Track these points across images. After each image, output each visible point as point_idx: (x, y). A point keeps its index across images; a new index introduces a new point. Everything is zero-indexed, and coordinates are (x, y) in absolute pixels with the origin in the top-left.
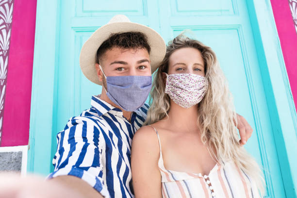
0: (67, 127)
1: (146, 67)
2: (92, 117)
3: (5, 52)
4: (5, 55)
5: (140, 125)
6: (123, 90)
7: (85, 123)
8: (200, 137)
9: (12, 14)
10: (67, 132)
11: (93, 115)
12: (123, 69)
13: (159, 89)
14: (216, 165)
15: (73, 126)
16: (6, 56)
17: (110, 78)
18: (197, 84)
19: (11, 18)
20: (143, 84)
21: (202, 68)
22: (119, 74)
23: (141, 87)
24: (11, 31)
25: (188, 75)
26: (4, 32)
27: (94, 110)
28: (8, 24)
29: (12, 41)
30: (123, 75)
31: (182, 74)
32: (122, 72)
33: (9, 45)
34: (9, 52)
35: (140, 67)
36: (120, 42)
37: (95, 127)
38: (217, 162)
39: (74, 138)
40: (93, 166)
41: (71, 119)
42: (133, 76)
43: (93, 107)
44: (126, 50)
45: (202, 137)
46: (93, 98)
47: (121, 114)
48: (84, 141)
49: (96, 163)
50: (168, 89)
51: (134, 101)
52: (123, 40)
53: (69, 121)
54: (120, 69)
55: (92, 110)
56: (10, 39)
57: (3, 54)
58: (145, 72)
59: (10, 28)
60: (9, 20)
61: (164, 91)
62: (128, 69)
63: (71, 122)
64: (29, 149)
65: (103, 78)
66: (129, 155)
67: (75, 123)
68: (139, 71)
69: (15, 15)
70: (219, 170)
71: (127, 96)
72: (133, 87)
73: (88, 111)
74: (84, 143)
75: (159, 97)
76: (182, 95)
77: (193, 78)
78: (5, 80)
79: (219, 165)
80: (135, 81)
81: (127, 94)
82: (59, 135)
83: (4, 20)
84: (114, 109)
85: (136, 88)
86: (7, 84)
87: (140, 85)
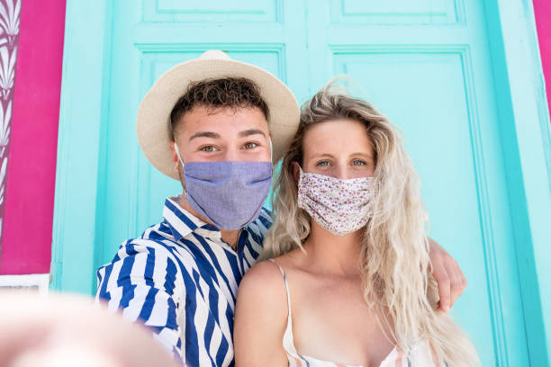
0: (117, 258)
1: (257, 145)
2: (164, 241)
3: (6, 91)
4: (6, 98)
5: (255, 255)
6: (213, 188)
7: (152, 250)
8: (362, 293)
9: (20, 16)
10: (118, 266)
11: (164, 238)
12: (214, 149)
13: (286, 198)
14: (395, 349)
15: (127, 255)
16: (8, 101)
17: (190, 166)
18: (356, 195)
19: (18, 24)
20: (251, 177)
21: (369, 161)
22: (207, 157)
23: (247, 184)
24: (18, 50)
25: (337, 181)
26: (4, 51)
27: (166, 228)
28: (12, 37)
29: (20, 69)
30: (212, 161)
31: (327, 178)
32: (212, 153)
33: (14, 79)
34: (15, 92)
35: (248, 145)
36: (205, 95)
37: (169, 260)
38: (395, 343)
39: (129, 277)
40: (167, 326)
41: (124, 244)
42: (231, 163)
43: (166, 222)
44: (217, 110)
45: (366, 292)
46: (168, 204)
47: (217, 235)
48: (147, 283)
49: (172, 324)
50: (302, 201)
51: (234, 210)
52: (210, 91)
53: (121, 247)
54: (208, 148)
55: (163, 228)
56: (15, 67)
57: (3, 96)
58: (257, 154)
59: (15, 44)
60: (13, 27)
61: (296, 202)
62: (223, 149)
63: (124, 249)
64: (51, 282)
65: (180, 165)
66: (231, 316)
67: (132, 252)
68: (244, 153)
69: (24, 18)
70: (399, 361)
71: (222, 200)
72: (231, 182)
73: (156, 229)
74: (149, 287)
75: (287, 215)
76: (327, 218)
77: (346, 187)
78: (6, 147)
79: (400, 350)
80: (236, 171)
81: (221, 195)
82: (103, 272)
83: (3, 28)
84: (204, 227)
85: (237, 184)
86: (10, 155)
87: (244, 180)
